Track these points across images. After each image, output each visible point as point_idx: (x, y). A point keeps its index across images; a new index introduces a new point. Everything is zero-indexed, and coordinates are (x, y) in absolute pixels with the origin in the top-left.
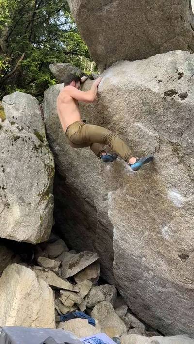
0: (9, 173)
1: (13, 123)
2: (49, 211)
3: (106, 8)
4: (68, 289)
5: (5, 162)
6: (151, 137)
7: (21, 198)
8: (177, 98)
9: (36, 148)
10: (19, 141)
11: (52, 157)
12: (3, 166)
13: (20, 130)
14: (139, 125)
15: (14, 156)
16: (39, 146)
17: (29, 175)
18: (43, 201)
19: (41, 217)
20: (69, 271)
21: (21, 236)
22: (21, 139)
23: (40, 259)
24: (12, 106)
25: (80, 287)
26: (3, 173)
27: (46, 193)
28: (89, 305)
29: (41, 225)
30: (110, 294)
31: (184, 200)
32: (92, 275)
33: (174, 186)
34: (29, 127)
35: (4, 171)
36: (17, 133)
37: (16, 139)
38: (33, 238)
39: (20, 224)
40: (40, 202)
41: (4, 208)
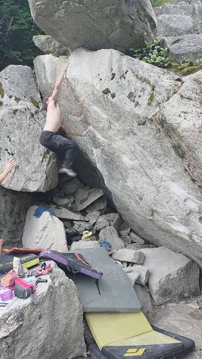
0: (14, 141)
1: (11, 97)
2: (52, 166)
3: (57, 14)
4: (79, 219)
5: (10, 133)
6: (103, 118)
7: (27, 160)
8: (109, 96)
9: (32, 115)
10: (17, 113)
12: (8, 137)
14: (95, 108)
15: (16, 127)
16: (36, 113)
17: (30, 140)
18: (45, 160)
19: (45, 172)
20: (81, 206)
21: (33, 187)
23: (55, 199)
24: (8, 80)
25: (90, 217)
26: (9, 142)
27: (47, 152)
28: (97, 229)
29: (47, 178)
30: (113, 221)
31: (131, 163)
32: (100, 206)
33: (124, 153)
34: (25, 97)
35: (10, 141)
36: (15, 106)
37: (15, 111)
38: (42, 188)
39: (29, 180)
40: (42, 161)
41: (15, 170)
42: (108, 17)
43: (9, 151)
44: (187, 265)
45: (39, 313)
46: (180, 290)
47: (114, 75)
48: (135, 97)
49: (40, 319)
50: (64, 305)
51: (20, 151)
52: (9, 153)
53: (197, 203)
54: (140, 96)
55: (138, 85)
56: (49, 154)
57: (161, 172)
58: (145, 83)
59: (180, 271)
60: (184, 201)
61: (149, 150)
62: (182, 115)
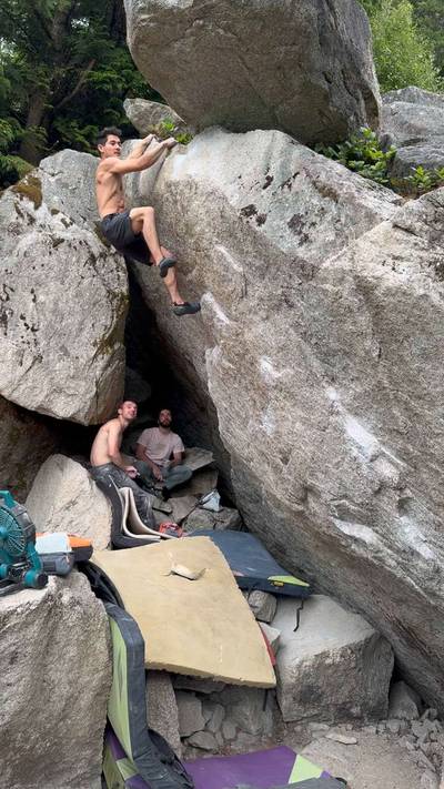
0: (44, 303)
1: (54, 212)
2: (114, 372)
3: (177, 45)
5: (37, 284)
6: (235, 273)
7: (63, 348)
8: (253, 220)
9: (93, 259)
10: (62, 248)
11: (123, 276)
12: (32, 292)
13: (67, 226)
14: (222, 249)
15: (53, 274)
16: (101, 255)
17: (78, 308)
18: (101, 356)
19: (97, 382)
21: (63, 409)
22: (65, 243)
24: (57, 177)
25: (174, 506)
26: (32, 304)
27: (109, 342)
29: (97, 395)
31: (276, 375)
33: (266, 352)
34: (85, 219)
35: (34, 300)
36: (60, 233)
37: (57, 243)
38: (82, 414)
39: (59, 390)
40: (95, 356)
41: (33, 363)
42: (279, 68)
43: (27, 322)
44: (368, 641)
45: (13, 648)
46: (342, 697)
47: (270, 179)
48: (303, 224)
49: (11, 663)
50: (72, 651)
51: (52, 327)
52: (26, 325)
53: (397, 466)
54: (313, 224)
55: (315, 201)
56: (112, 346)
57: (332, 393)
58: (327, 199)
59: (349, 652)
60: (372, 461)
61: (314, 341)
62: (390, 261)
